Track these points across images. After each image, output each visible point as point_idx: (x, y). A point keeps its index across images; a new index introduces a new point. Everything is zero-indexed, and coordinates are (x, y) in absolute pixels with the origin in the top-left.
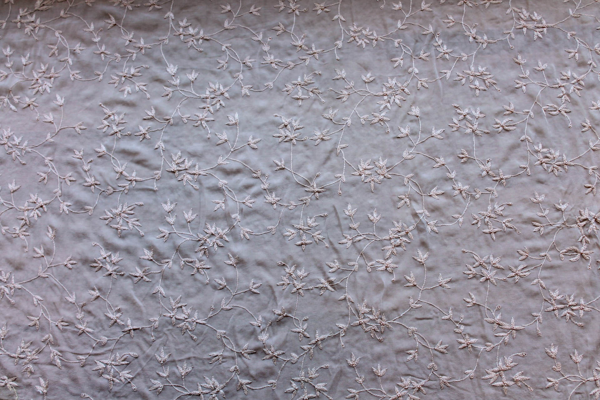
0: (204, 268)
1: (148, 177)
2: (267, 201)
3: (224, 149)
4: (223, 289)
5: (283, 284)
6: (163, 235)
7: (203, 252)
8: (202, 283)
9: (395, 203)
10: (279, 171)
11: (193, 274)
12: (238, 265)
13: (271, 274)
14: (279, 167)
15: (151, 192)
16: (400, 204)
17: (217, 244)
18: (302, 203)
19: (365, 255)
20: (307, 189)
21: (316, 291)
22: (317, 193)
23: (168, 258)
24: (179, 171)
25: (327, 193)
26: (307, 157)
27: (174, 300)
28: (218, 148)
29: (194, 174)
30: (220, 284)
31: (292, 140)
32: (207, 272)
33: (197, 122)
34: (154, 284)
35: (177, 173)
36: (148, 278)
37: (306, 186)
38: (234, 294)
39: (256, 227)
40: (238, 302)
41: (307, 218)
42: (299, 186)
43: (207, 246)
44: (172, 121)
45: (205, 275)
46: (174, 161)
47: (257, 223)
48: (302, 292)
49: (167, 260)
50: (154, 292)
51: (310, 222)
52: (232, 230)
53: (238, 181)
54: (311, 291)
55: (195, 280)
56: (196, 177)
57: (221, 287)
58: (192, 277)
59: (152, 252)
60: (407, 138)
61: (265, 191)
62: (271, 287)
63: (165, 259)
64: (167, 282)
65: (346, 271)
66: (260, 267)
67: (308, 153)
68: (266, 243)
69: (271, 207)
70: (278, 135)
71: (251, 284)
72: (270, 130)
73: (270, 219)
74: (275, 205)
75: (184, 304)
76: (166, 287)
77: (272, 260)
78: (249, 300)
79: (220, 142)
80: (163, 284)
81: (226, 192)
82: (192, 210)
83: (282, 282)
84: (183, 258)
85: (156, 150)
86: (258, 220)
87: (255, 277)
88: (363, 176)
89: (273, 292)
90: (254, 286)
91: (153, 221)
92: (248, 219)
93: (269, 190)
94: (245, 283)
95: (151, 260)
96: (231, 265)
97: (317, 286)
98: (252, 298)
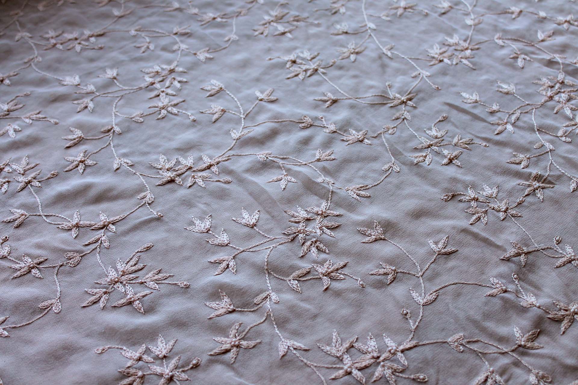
0: (337, 270)
1: (131, 209)
2: (351, 142)
3: (229, 120)
4: (395, 278)
5: (479, 219)
6: (224, 265)
7: (314, 249)
8: (354, 291)
9: (513, 66)
10: (332, 107)
11: (325, 287)
12: (388, 235)
13: (447, 218)
14: (329, 103)
15: (154, 224)
16: (520, 63)
17: (328, 228)
18: (400, 120)
19: (543, 128)
20: (392, 105)
21: (530, 199)
22: (409, 102)
23: (262, 291)
24: (179, 175)
25: (421, 95)
26: (355, 77)
27: (328, 345)
28: (218, 124)
29: (209, 167)
30: (386, 274)
31: (316, 70)
32: (346, 271)
33: (160, 114)
34: (270, 344)
35: (178, 180)
36: (251, 339)
37: (385, 102)
38: (420, 274)
39: (364, 177)
40: (438, 281)
41: (425, 131)
42: (376, 107)
43: (314, 237)
44: (117, 129)
45: (347, 278)
46: (160, 169)
47: (362, 173)
48: (514, 212)
49: (264, 295)
50: (281, 353)
51: (434, 133)
52: (334, 199)
53: (285, 143)
54: (525, 204)
55: (338, 294)
56: (214, 169)
57: (390, 277)
58: (329, 292)
59: (226, 299)
60: (453, 10)
61: (336, 134)
62: (465, 231)
63: (258, 295)
64: (294, 325)
65: (542, 157)
66: (423, 219)
67: (352, 73)
68: (399, 187)
69: (363, 145)
70: (293, 74)
71: (433, 246)
72: (277, 76)
73: (375, 159)
74: (366, 140)
75: (354, 338)
76: (296, 334)
77: (430, 200)
78: (452, 268)
79: (215, 117)
80: (286, 334)
81: (281, 162)
82: (245, 209)
83: (474, 217)
84: (288, 276)
85: (118, 171)
86: (359, 169)
87: (429, 235)
88: (446, 60)
89: (476, 236)
90: (440, 245)
91: (187, 259)
92: (344, 175)
93: (340, 130)
94: (422, 251)
95: (233, 311)
96: (376, 240)
97: (526, 193)
98: (451, 263)
